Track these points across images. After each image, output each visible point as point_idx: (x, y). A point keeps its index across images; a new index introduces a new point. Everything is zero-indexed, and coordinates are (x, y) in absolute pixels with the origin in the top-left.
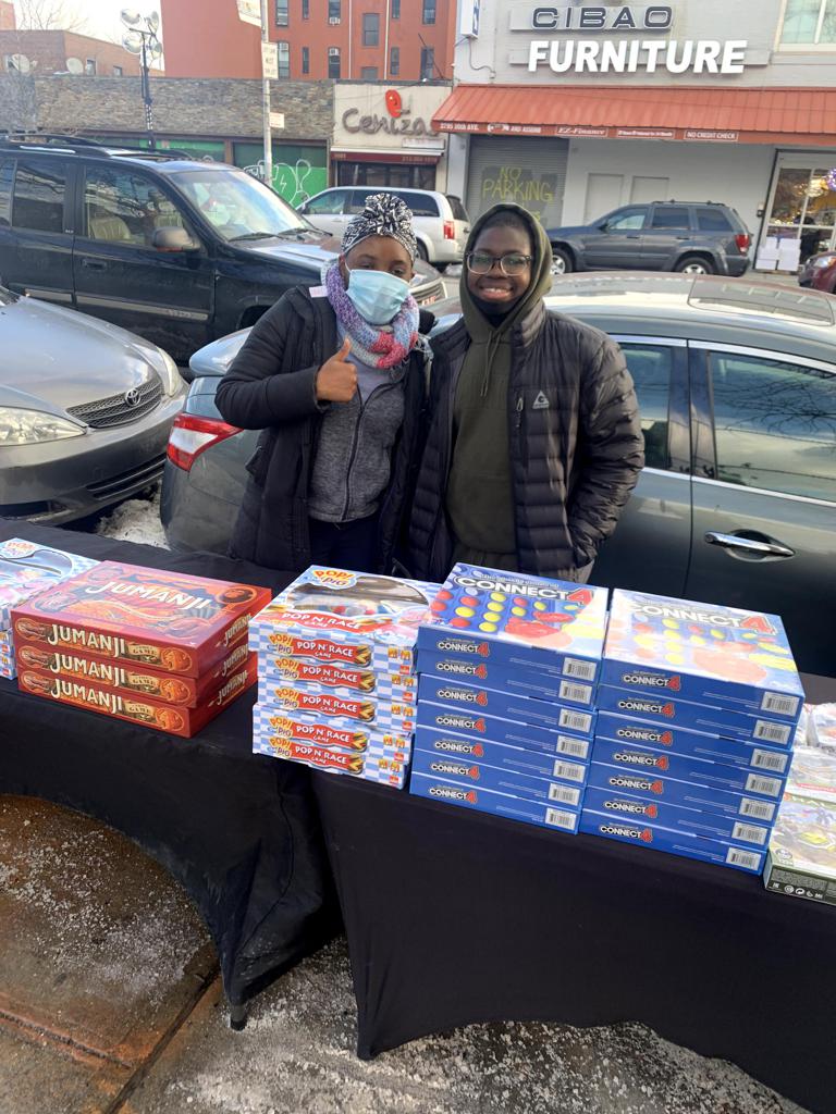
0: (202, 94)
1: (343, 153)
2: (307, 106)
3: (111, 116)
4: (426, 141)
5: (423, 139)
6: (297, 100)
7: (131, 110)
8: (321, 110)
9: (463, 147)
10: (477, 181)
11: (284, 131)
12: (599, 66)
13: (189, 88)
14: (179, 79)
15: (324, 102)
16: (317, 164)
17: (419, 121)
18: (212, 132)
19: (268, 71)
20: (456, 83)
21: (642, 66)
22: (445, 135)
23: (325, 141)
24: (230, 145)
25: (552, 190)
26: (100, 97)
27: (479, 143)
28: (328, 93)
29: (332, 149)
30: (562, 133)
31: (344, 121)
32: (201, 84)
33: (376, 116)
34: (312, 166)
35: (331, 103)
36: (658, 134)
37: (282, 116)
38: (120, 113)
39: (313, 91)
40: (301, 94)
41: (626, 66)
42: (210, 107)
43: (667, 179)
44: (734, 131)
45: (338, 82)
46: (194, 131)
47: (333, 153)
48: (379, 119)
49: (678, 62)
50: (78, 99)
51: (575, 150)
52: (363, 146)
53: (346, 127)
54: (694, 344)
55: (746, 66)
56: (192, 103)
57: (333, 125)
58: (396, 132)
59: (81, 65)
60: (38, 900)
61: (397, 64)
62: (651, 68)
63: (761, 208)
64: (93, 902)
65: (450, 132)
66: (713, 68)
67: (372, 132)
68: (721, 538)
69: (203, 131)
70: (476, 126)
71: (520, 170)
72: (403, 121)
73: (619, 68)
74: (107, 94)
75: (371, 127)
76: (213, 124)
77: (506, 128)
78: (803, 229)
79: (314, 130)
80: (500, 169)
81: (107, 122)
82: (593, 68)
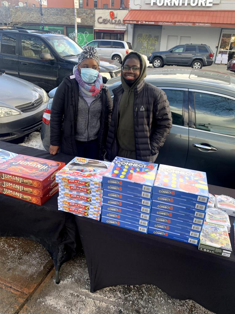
0: (57, 12)
1: (98, 30)
2: (87, 16)
3: (31, 19)
4: (121, 26)
5: (120, 26)
6: (84, 14)
7: (37, 17)
8: (91, 17)
9: (132, 28)
10: (136, 38)
11: (81, 23)
12: (171, 4)
13: (53, 11)
14: (51, 8)
15: (92, 15)
16: (91, 33)
17: (119, 20)
18: (60, 24)
19: (76, 6)
20: (130, 9)
21: (183, 4)
22: (127, 24)
23: (92, 26)
24: (65, 27)
25: (157, 40)
26: (28, 13)
27: (136, 26)
28: (93, 12)
29: (95, 29)
30: (160, 24)
31: (98, 20)
32: (57, 10)
33: (107, 19)
34: (89, 33)
35: (94, 15)
36: (188, 24)
37: (80, 19)
38: (34, 18)
39: (89, 11)
40: (86, 12)
41: (179, 4)
42: (60, 16)
43: (190, 37)
44: (209, 23)
45: (96, 9)
46: (55, 23)
47: (95, 30)
48: (108, 20)
49: (194, 3)
50: (22, 14)
51: (164, 29)
52: (104, 28)
53: (98, 22)
54: (190, 90)
55: (213, 4)
56: (54, 15)
57: (95, 22)
58: (113, 24)
59: (23, 4)
60: (3, 247)
61: (114, 3)
62: (186, 5)
63: (217, 45)
64: (19, 248)
65: (128, 24)
66: (204, 5)
67: (106, 24)
68: (197, 145)
69: (58, 23)
70: (136, 22)
71: (148, 35)
72: (115, 20)
73: (177, 5)
74: (30, 13)
75: (106, 22)
76: (60, 21)
77: (144, 22)
78: (229, 52)
79: (89, 23)
80: (142, 34)
81: (30, 21)
82: (169, 5)
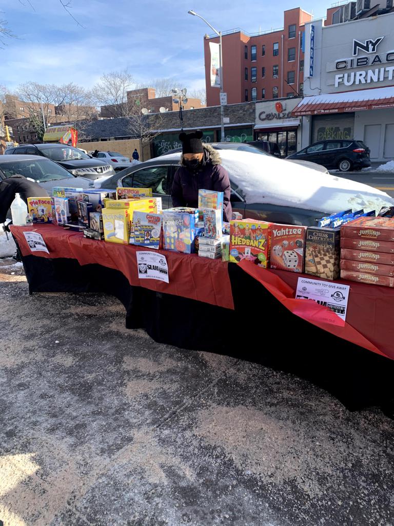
1: (259, 129)
2: (245, 113)
4: (292, 121)
8: (250, 114)
9: (308, 121)
10: (316, 135)
12: (366, 81)
15: (251, 111)
17: (290, 113)
19: (223, 103)
20: (305, 96)
21: (385, 78)
22: (301, 117)
23: (252, 125)
24: (215, 131)
25: (349, 134)
28: (253, 107)
29: (254, 128)
30: (347, 110)
31: (259, 117)
33: (272, 113)
34: (247, 135)
35: (254, 110)
37: (229, 118)
39: (247, 107)
40: (243, 109)
45: (257, 102)
47: (255, 130)
51: (358, 116)
53: (260, 119)
57: (255, 119)
58: (280, 118)
59: (165, 109)
62: (390, 78)
70: (310, 112)
71: (334, 127)
72: (283, 114)
73: (375, 80)
75: (270, 118)
76: (209, 124)
77: (323, 111)
79: (247, 121)
80: (325, 128)
82: (363, 81)
